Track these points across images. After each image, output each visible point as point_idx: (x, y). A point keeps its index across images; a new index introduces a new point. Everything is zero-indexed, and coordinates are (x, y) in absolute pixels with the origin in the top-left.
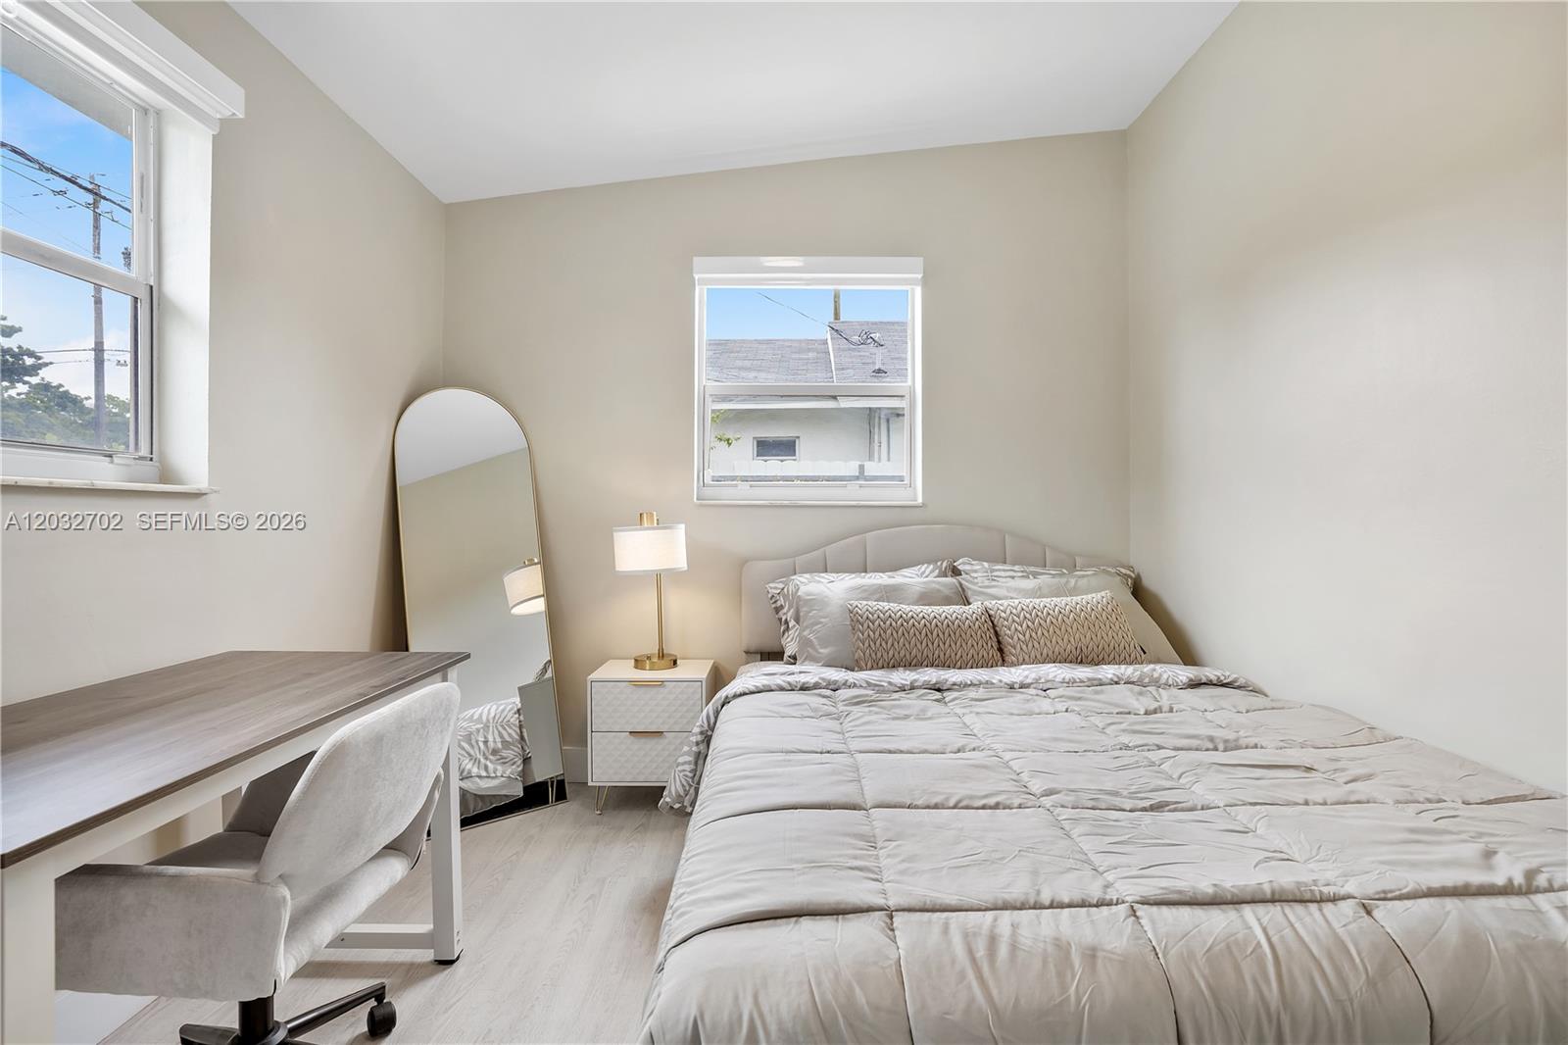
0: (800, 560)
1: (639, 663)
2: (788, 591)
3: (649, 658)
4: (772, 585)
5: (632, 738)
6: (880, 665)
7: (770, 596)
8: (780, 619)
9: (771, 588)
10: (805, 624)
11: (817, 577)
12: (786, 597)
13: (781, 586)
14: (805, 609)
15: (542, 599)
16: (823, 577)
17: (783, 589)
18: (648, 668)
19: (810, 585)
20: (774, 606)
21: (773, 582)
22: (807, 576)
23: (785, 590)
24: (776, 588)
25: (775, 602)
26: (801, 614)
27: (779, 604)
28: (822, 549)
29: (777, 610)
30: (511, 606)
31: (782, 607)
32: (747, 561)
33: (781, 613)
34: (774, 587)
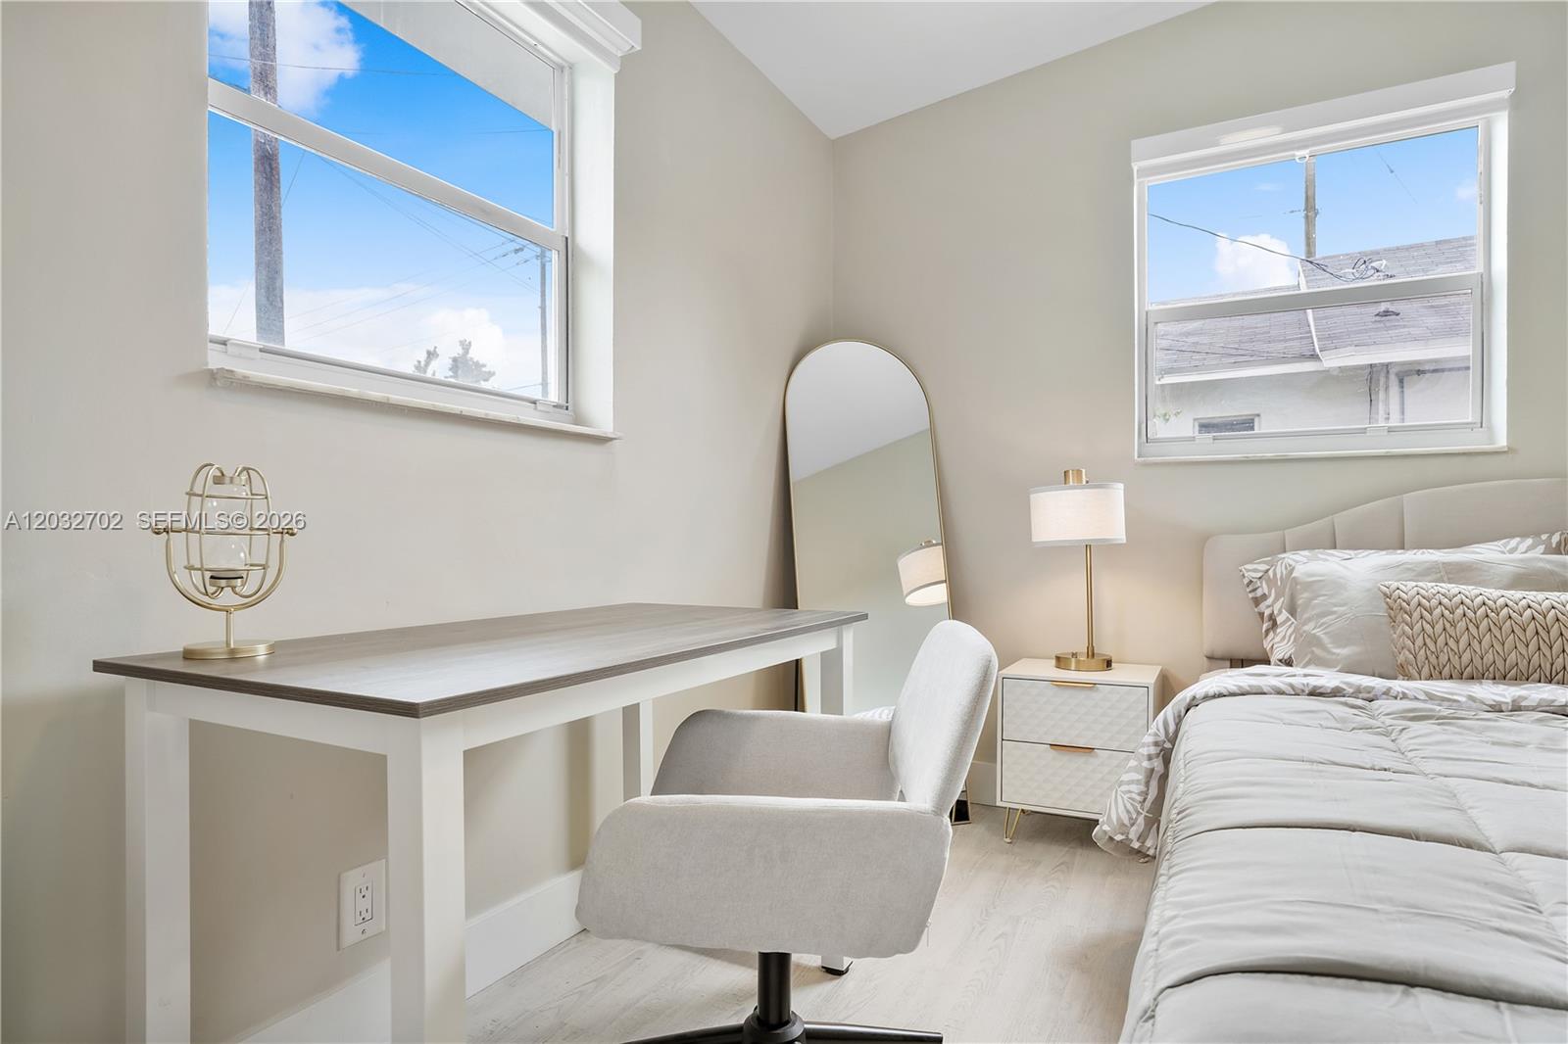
0: (1290, 535)
1: (1061, 662)
2: (1275, 574)
3: (1074, 655)
4: (1248, 567)
5: (1052, 753)
6: (1446, 671)
7: (1246, 581)
8: (1261, 615)
9: (1248, 571)
10: (1306, 616)
11: (1320, 554)
12: (1271, 583)
13: (1264, 567)
14: (1305, 595)
15: (944, 585)
16: (1333, 555)
17: (1267, 571)
18: (1073, 667)
19: (1307, 565)
20: (1251, 595)
21: (1251, 562)
22: (1306, 553)
23: (1271, 573)
24: (1255, 570)
25: (1254, 590)
26: (1300, 602)
27: (1259, 593)
28: (1330, 517)
29: (1257, 601)
30: (905, 593)
31: (1264, 597)
32: (1208, 538)
33: (1262, 606)
34: (1253, 570)
